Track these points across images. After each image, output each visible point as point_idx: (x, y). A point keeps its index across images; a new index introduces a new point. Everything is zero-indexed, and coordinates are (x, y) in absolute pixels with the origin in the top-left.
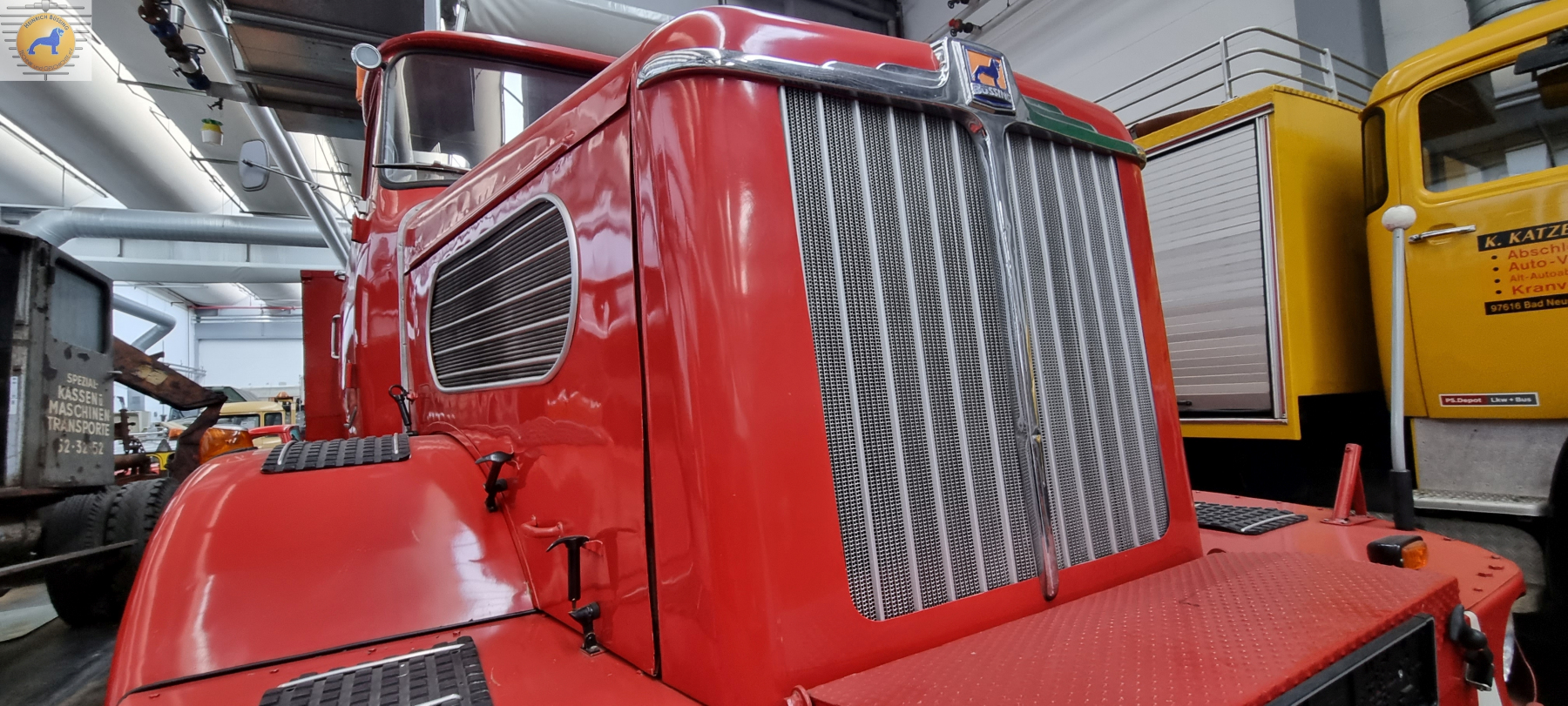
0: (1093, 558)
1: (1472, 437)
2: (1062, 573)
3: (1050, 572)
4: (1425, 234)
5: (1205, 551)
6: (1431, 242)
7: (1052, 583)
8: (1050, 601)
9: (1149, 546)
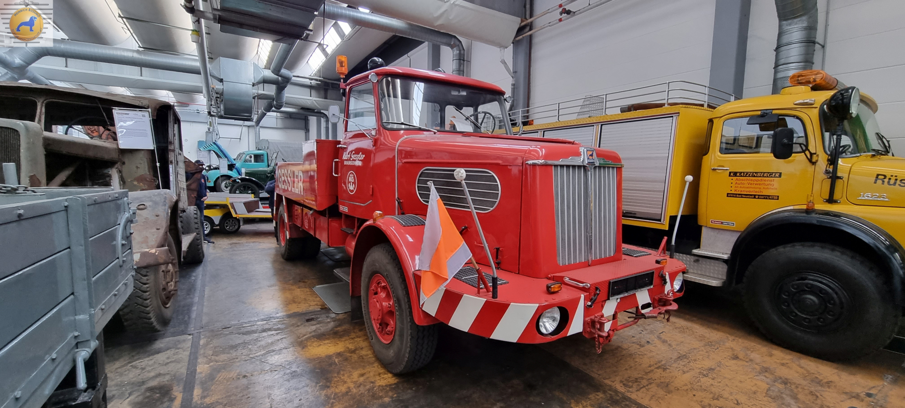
0: (598, 258)
1: (717, 234)
2: (592, 261)
3: (590, 260)
4: (716, 168)
5: (623, 259)
6: (717, 171)
7: (590, 262)
8: (589, 266)
9: (610, 257)
